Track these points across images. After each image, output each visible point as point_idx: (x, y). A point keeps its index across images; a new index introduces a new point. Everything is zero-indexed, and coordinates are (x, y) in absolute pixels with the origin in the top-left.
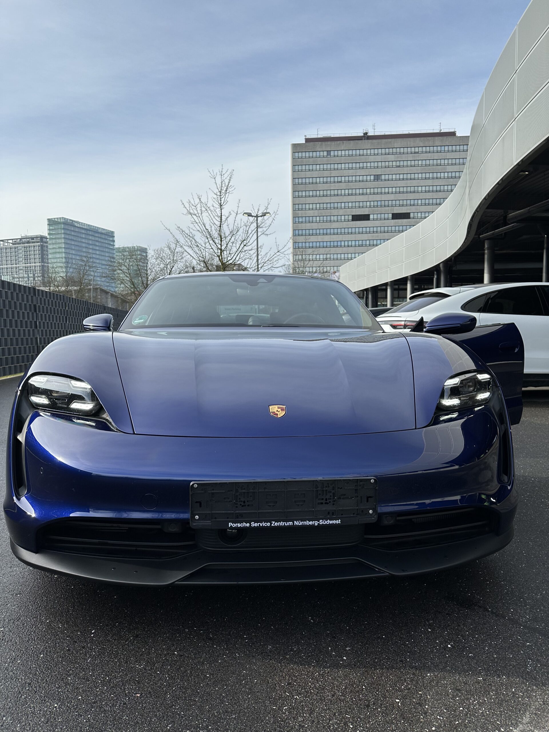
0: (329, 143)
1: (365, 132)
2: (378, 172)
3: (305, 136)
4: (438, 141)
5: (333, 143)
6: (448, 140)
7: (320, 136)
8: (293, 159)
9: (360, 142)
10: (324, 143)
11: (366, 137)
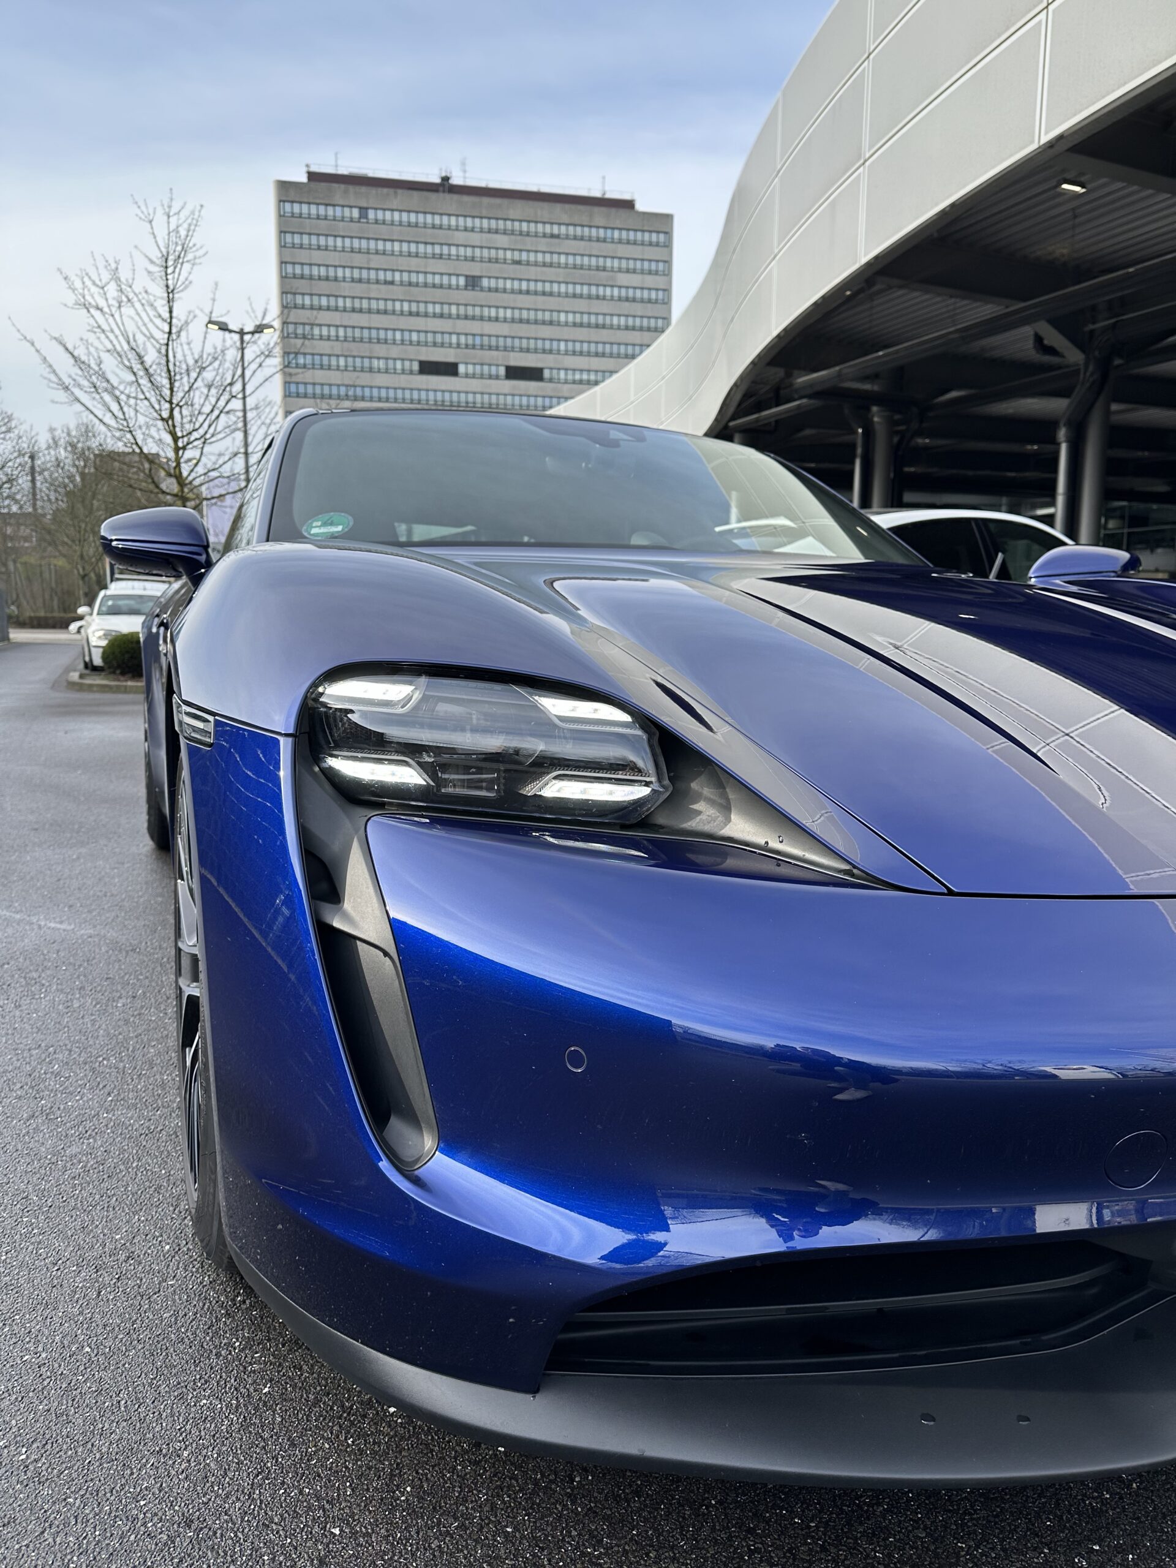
0: (363, 189)
1: (444, 174)
2: (475, 269)
3: (307, 166)
4: (599, 215)
5: (373, 191)
6: (619, 217)
7: (343, 171)
8: (281, 216)
9: (433, 196)
10: (351, 188)
11: (445, 186)
